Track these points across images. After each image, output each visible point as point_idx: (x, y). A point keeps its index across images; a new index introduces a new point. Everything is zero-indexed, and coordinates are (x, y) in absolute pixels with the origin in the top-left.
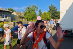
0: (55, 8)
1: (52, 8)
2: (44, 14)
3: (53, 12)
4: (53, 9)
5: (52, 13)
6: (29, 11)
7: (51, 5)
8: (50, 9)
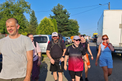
1: (60, 12)
4: (61, 15)
5: (60, 22)
6: (10, 12)
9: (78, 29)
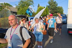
0: (55, 3)
1: (52, 3)
2: (40, 9)
5: (52, 9)
9: (63, 11)
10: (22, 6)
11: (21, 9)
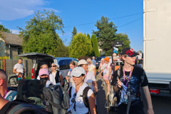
0: (111, 26)
1: (104, 25)
2: (79, 39)
3: (106, 36)
4: (105, 29)
7: (103, 18)
8: (98, 28)
10: (35, 32)
11: (33, 38)
